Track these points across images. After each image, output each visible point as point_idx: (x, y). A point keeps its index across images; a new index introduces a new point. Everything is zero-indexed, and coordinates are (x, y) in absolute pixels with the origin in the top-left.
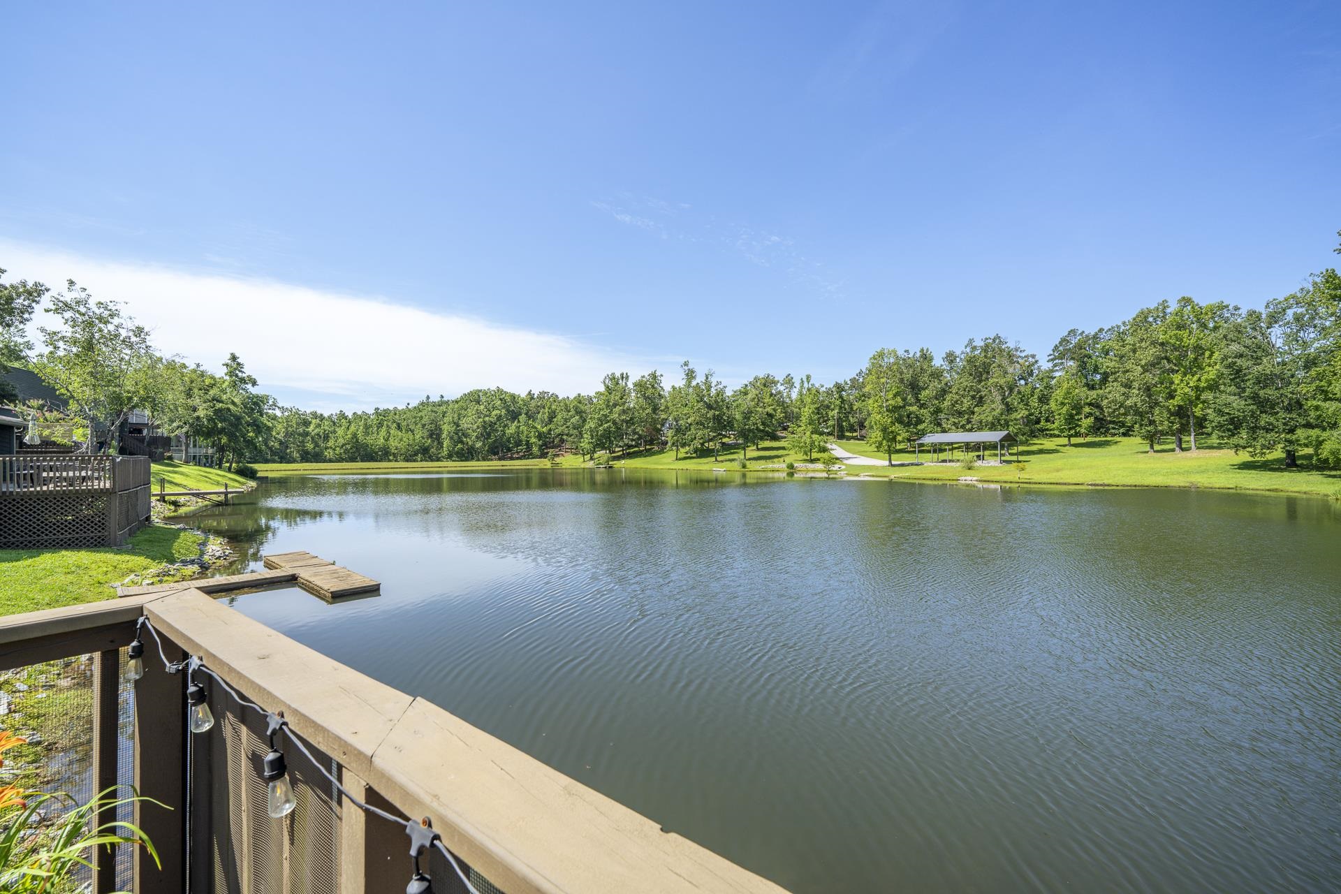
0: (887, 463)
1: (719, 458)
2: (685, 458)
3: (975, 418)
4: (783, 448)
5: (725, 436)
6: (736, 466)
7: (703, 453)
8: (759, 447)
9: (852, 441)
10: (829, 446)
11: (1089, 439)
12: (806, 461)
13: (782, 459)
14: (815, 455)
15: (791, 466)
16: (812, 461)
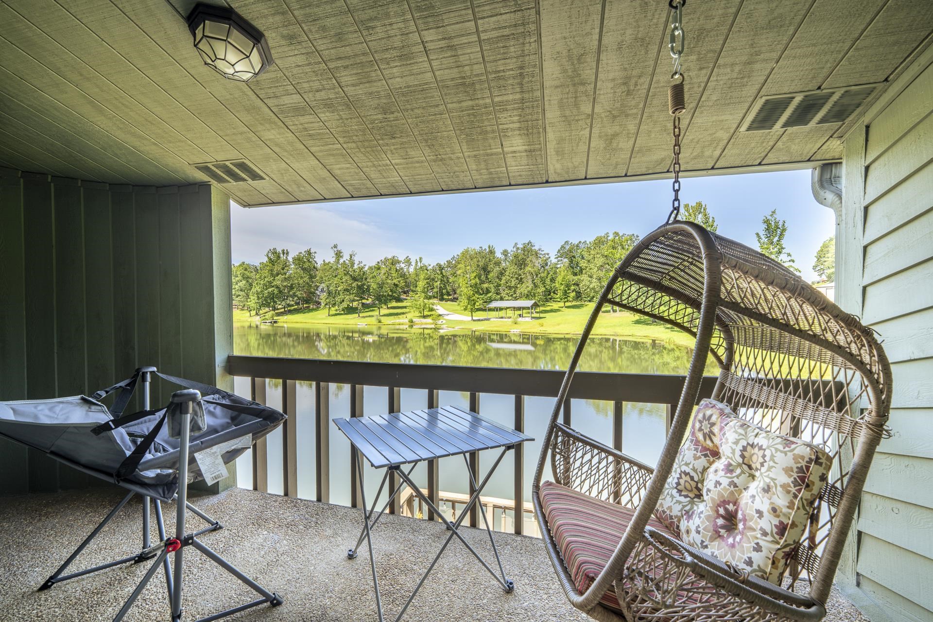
0: (470, 318)
1: (361, 315)
2: (336, 315)
3: (518, 291)
4: (405, 307)
5: (364, 299)
6: (373, 321)
7: (350, 310)
8: (389, 306)
9: (449, 302)
10: (435, 307)
11: (574, 303)
12: (420, 317)
13: (405, 316)
14: (426, 313)
15: (411, 321)
16: (424, 317)
